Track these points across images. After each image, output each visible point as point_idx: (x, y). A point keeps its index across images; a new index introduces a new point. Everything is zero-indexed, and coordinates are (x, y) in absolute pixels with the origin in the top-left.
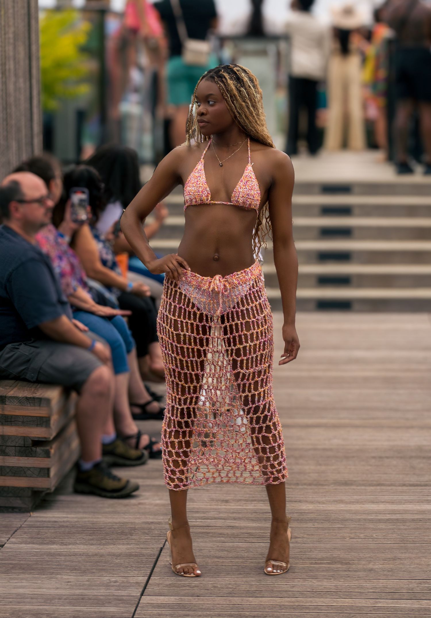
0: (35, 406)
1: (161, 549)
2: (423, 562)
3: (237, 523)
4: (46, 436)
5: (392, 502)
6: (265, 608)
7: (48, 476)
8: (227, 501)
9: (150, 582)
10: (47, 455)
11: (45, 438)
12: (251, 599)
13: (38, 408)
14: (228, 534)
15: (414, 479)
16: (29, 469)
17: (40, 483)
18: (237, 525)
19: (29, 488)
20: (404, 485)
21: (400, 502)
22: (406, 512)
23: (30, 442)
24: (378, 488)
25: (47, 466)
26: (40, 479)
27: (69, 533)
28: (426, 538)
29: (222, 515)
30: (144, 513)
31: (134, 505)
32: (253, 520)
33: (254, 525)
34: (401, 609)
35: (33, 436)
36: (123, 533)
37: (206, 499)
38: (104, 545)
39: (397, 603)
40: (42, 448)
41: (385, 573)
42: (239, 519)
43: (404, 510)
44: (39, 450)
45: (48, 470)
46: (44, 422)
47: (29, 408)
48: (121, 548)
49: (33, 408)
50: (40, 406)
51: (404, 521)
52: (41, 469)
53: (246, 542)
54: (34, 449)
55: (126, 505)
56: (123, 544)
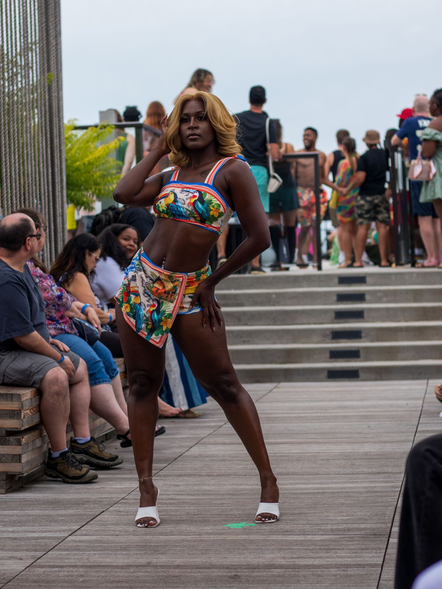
0: (8, 401)
1: (103, 512)
2: (324, 515)
3: (178, 497)
4: (18, 426)
5: (321, 484)
6: (169, 541)
7: (20, 462)
8: (177, 486)
9: (82, 529)
10: (19, 443)
11: (17, 428)
12: (161, 537)
13: (10, 402)
14: (166, 503)
15: (348, 471)
16: (3, 455)
17: (14, 468)
18: (177, 498)
19: (3, 472)
20: (339, 474)
21: (328, 483)
22: (328, 488)
23: (4, 432)
24: (315, 476)
25: (19, 453)
26: (13, 464)
27: (31, 504)
28: (335, 502)
29: (168, 493)
30: (101, 493)
31: (98, 488)
32: (192, 495)
33: (192, 497)
34: (286, 541)
35: (7, 427)
36: (75, 504)
37: (160, 485)
38: (56, 510)
39: (286, 537)
40: (14, 437)
41: (287, 521)
42: (182, 494)
43: (327, 487)
44: (12, 439)
45: (20, 456)
46: (15, 414)
47: (3, 402)
48: (70, 512)
49: (6, 402)
50: (12, 401)
51: (323, 493)
52: (14, 455)
53: (178, 506)
54: (7, 438)
55: (88, 489)
56: (72, 509)
